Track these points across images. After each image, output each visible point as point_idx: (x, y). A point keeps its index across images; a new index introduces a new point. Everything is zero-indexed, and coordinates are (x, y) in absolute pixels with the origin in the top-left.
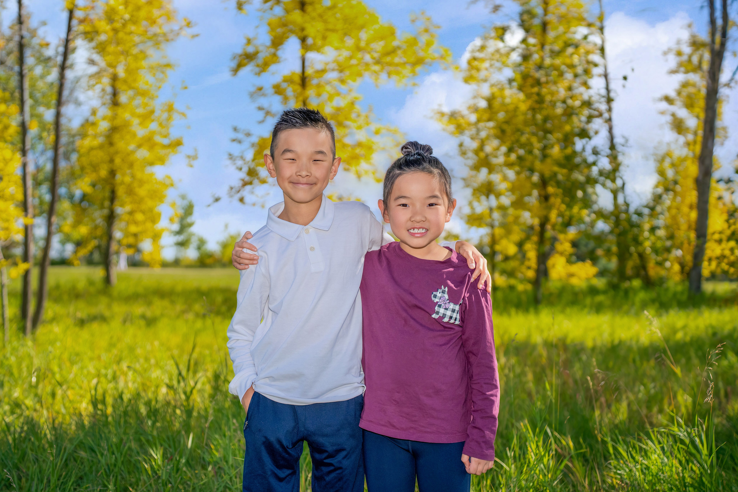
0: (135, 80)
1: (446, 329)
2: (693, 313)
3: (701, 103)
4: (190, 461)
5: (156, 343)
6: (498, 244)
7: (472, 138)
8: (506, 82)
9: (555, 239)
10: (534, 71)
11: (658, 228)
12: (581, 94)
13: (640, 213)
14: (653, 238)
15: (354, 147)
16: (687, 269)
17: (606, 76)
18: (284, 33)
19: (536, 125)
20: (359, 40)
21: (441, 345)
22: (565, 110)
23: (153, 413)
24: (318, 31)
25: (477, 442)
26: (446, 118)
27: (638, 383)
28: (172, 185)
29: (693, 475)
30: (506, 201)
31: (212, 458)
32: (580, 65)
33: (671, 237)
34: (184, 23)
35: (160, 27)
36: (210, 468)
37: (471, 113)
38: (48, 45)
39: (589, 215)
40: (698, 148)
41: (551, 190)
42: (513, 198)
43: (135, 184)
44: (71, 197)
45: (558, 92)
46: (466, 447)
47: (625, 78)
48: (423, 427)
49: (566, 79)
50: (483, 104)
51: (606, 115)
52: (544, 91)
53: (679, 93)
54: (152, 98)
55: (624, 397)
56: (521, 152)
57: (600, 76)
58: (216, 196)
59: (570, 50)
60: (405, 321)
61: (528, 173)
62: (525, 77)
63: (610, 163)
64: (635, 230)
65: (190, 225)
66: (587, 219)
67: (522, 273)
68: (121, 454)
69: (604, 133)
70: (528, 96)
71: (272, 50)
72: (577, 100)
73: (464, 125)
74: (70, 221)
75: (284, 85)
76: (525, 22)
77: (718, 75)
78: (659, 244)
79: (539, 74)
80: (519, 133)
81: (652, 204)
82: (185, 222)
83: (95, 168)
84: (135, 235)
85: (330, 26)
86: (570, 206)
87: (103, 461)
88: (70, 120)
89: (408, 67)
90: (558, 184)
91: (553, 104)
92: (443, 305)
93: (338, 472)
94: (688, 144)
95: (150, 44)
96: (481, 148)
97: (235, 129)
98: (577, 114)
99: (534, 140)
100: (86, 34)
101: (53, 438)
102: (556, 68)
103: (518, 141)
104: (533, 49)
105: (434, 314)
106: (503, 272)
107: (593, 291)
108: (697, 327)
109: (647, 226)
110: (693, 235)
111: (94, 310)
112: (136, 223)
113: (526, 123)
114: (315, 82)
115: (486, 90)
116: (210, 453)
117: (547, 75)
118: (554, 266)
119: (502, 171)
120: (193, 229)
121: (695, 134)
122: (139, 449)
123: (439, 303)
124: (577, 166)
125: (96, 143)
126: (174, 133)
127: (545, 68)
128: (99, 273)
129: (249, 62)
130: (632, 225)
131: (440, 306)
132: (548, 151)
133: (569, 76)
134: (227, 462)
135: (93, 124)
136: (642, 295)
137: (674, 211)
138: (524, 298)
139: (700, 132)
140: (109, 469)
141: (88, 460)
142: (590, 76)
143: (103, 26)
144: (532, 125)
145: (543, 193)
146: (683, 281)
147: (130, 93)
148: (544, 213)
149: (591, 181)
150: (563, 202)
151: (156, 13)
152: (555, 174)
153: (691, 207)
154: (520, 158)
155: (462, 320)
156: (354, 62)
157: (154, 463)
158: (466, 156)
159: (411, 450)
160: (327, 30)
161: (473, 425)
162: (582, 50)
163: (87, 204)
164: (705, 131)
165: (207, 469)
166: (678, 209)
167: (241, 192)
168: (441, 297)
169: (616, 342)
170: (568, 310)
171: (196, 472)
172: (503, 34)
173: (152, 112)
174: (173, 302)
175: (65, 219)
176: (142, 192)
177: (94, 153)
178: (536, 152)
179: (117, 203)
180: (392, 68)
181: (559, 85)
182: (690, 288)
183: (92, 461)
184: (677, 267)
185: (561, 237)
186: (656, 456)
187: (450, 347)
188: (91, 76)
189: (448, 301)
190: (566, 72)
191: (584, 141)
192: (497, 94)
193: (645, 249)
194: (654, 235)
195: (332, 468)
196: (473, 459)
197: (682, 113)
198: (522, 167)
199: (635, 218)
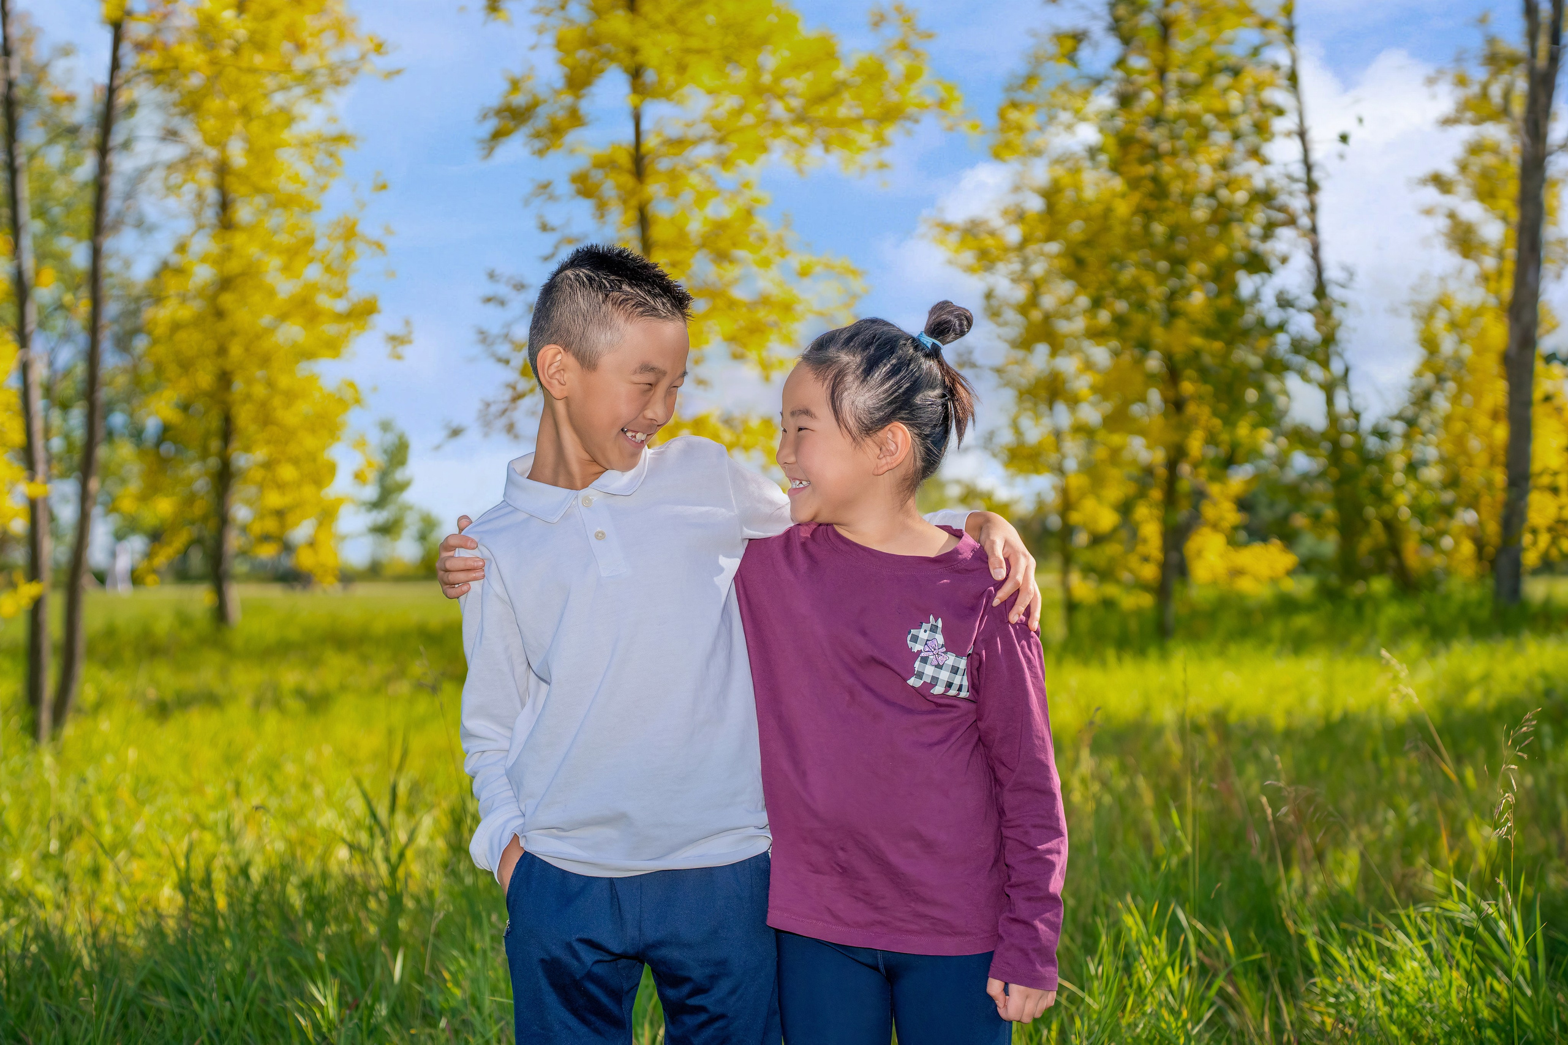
0: (268, 173)
1: (940, 709)
2: (1505, 647)
3: (1512, 188)
4: (399, 1010)
5: (327, 750)
6: (1076, 510)
7: (1016, 280)
8: (1084, 154)
9: (1199, 495)
10: (1144, 128)
11: (1425, 463)
12: (1249, 176)
13: (1384, 431)
14: (1413, 486)
15: (752, 306)
16: (1490, 550)
17: (1302, 134)
18: (593, 61)
19: (1152, 246)
20: (758, 69)
21: (932, 745)
22: (1215, 212)
23: (318, 905)
24: (666, 53)
25: (1022, 950)
26: (953, 238)
27: (1381, 806)
28: (358, 401)
29: (1494, 1002)
30: (1091, 414)
31: (447, 1001)
32: (1244, 112)
33: (1453, 482)
34: (369, 46)
35: (321, 55)
36: (443, 1023)
37: (1010, 223)
38: (71, 99)
39: (1273, 441)
40: (1507, 288)
41: (1188, 387)
42: (1108, 407)
43: (277, 402)
44: (137, 434)
45: (1197, 174)
46: (996, 961)
47: (1344, 138)
48: (903, 920)
49: (1215, 144)
50: (1035, 204)
51: (1305, 221)
52: (1167, 170)
53: (1463, 167)
54: (309, 209)
55: (1353, 836)
56: (1121, 306)
57: (1289, 134)
58: (455, 424)
59: (1223, 80)
60: (851, 694)
61: (1137, 352)
62: (1125, 141)
63: (1317, 325)
64: (1374, 470)
65: (403, 487)
66: (1269, 449)
67: (1131, 571)
68: (245, 999)
69: (1301, 260)
70: (1134, 184)
71: (567, 99)
72: (1241, 189)
73: (995, 252)
74: (134, 486)
75: (597, 175)
76: (1122, 23)
77: (1545, 126)
78: (1427, 499)
79: (1155, 136)
80: (1115, 265)
81: (1410, 412)
82: (389, 482)
83: (186, 366)
84: (280, 514)
85: (695, 43)
86: (1229, 422)
87: (205, 1016)
88: (127, 264)
89: (868, 127)
90: (1204, 374)
91: (1188, 200)
92: (932, 657)
93: (717, 1025)
94: (1484, 278)
95: (298, 91)
96: (1033, 300)
97: (492, 276)
98: (1240, 220)
99: (1148, 280)
100: (155, 75)
101: (96, 967)
102: (1193, 120)
103: (1113, 282)
104: (1141, 80)
105: (913, 679)
106: (1089, 570)
107: (1286, 605)
108: (1514, 677)
109: (1399, 462)
110: (1500, 477)
111: (190, 682)
112: (281, 486)
113: (1130, 242)
114: (663, 164)
115: (1041, 173)
116: (444, 991)
117: (1174, 136)
118: (1199, 554)
119: (1079, 350)
120: (409, 496)
121: (1500, 255)
122: (284, 986)
123: (922, 655)
124: (1245, 334)
125: (185, 313)
126: (358, 287)
127: (1167, 121)
128: (201, 597)
129: (516, 127)
130: (1366, 459)
131: (925, 660)
132: (1180, 304)
133: (1221, 137)
134: (479, 1009)
135: (180, 271)
136: (1393, 612)
137: (1458, 426)
138: (1133, 625)
139: (1511, 252)
140: (217, 1032)
141: (173, 1014)
142: (1267, 136)
143: (191, 55)
144: (1142, 247)
145: (1171, 394)
146: (1481, 577)
147: (259, 201)
148: (1173, 437)
149: (1275, 366)
150: (1215, 413)
151: (308, 22)
152: (1197, 353)
153: (1495, 416)
154: (1120, 321)
155: (974, 687)
156: (748, 119)
157: (319, 1015)
158: (1001, 320)
159: (881, 967)
160: (688, 51)
161: (1012, 916)
162: (1247, 80)
163: (173, 449)
164: (1520, 249)
165: (435, 1026)
166: (1467, 421)
167: (508, 413)
168: (927, 640)
169: (1337, 714)
170: (1233, 650)
171: (413, 1031)
172: (1075, 49)
173: (310, 241)
174: (365, 659)
175: (123, 481)
176: (290, 417)
177: (182, 335)
178: (1155, 305)
179: (236, 445)
180: (832, 132)
181: (1200, 158)
182: (1497, 594)
183: (181, 1015)
184: (1467, 548)
185: (1214, 489)
186: (1415, 964)
187: (950, 747)
188: (171, 167)
189: (944, 649)
190: (1215, 129)
191: (1257, 279)
192: (1066, 180)
193: (1397, 509)
194: (1416, 478)
195: (703, 1017)
196: (1014, 988)
197: (1471, 210)
198: (1123, 340)
199: (1373, 444)
